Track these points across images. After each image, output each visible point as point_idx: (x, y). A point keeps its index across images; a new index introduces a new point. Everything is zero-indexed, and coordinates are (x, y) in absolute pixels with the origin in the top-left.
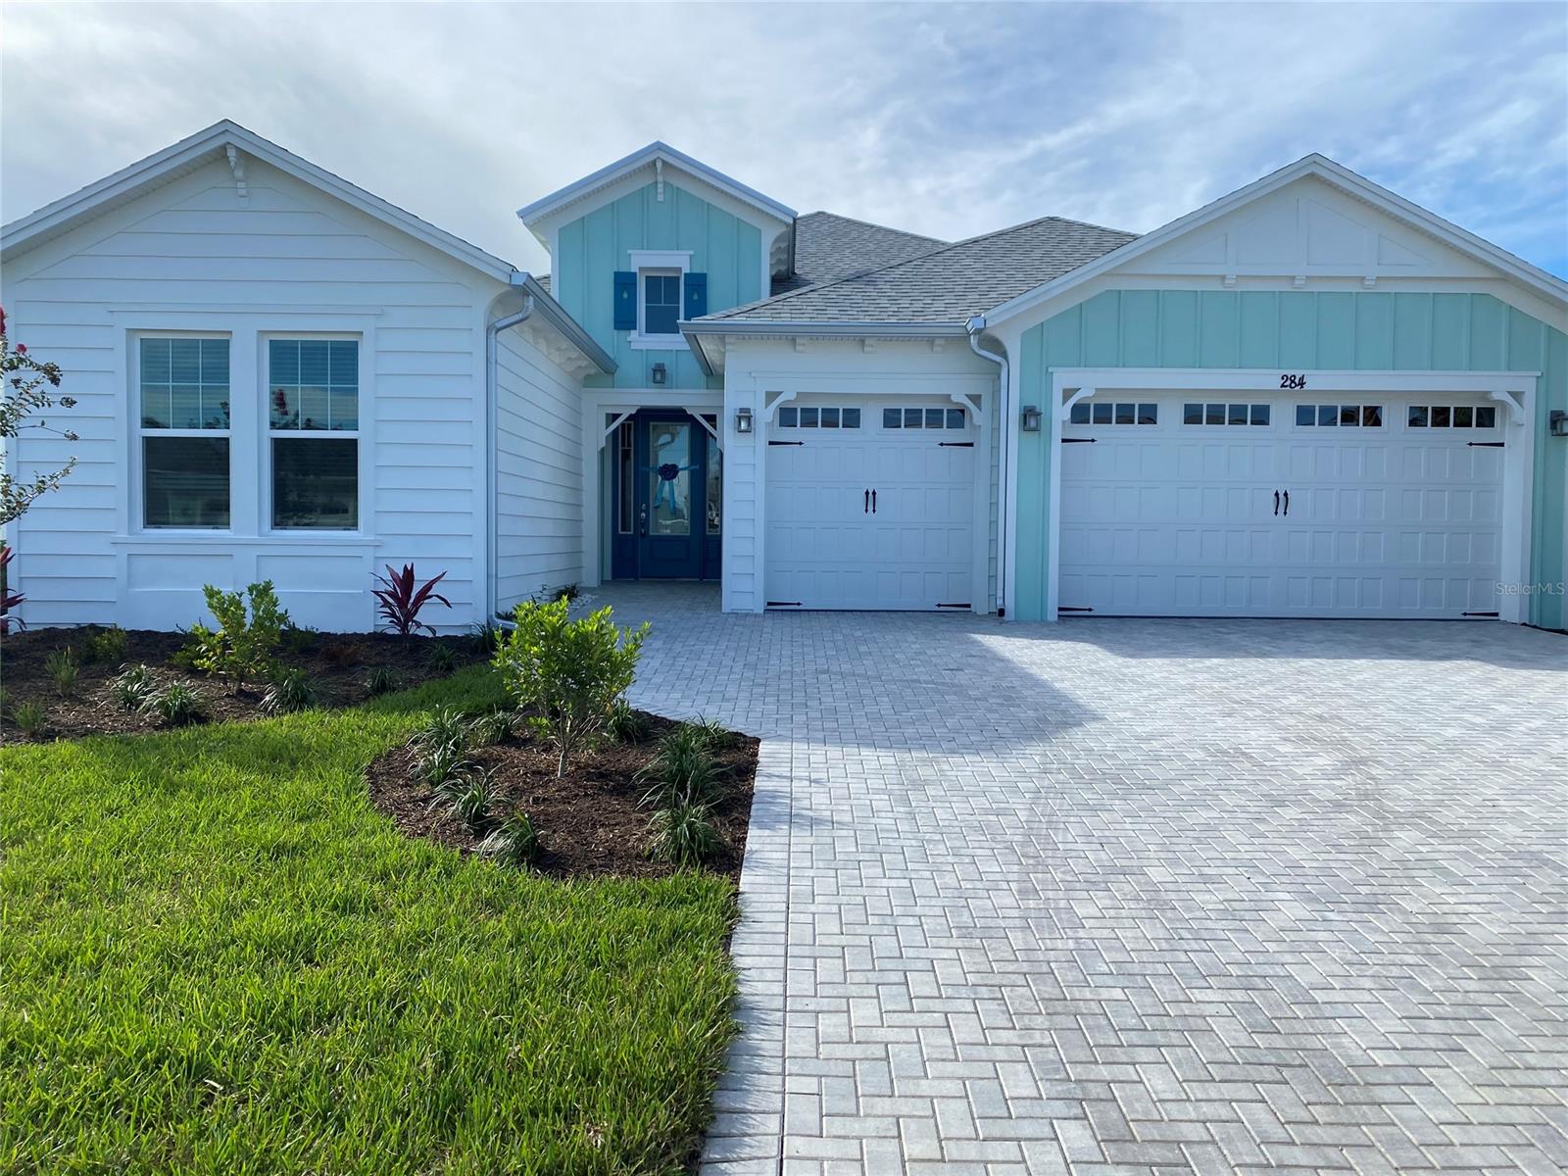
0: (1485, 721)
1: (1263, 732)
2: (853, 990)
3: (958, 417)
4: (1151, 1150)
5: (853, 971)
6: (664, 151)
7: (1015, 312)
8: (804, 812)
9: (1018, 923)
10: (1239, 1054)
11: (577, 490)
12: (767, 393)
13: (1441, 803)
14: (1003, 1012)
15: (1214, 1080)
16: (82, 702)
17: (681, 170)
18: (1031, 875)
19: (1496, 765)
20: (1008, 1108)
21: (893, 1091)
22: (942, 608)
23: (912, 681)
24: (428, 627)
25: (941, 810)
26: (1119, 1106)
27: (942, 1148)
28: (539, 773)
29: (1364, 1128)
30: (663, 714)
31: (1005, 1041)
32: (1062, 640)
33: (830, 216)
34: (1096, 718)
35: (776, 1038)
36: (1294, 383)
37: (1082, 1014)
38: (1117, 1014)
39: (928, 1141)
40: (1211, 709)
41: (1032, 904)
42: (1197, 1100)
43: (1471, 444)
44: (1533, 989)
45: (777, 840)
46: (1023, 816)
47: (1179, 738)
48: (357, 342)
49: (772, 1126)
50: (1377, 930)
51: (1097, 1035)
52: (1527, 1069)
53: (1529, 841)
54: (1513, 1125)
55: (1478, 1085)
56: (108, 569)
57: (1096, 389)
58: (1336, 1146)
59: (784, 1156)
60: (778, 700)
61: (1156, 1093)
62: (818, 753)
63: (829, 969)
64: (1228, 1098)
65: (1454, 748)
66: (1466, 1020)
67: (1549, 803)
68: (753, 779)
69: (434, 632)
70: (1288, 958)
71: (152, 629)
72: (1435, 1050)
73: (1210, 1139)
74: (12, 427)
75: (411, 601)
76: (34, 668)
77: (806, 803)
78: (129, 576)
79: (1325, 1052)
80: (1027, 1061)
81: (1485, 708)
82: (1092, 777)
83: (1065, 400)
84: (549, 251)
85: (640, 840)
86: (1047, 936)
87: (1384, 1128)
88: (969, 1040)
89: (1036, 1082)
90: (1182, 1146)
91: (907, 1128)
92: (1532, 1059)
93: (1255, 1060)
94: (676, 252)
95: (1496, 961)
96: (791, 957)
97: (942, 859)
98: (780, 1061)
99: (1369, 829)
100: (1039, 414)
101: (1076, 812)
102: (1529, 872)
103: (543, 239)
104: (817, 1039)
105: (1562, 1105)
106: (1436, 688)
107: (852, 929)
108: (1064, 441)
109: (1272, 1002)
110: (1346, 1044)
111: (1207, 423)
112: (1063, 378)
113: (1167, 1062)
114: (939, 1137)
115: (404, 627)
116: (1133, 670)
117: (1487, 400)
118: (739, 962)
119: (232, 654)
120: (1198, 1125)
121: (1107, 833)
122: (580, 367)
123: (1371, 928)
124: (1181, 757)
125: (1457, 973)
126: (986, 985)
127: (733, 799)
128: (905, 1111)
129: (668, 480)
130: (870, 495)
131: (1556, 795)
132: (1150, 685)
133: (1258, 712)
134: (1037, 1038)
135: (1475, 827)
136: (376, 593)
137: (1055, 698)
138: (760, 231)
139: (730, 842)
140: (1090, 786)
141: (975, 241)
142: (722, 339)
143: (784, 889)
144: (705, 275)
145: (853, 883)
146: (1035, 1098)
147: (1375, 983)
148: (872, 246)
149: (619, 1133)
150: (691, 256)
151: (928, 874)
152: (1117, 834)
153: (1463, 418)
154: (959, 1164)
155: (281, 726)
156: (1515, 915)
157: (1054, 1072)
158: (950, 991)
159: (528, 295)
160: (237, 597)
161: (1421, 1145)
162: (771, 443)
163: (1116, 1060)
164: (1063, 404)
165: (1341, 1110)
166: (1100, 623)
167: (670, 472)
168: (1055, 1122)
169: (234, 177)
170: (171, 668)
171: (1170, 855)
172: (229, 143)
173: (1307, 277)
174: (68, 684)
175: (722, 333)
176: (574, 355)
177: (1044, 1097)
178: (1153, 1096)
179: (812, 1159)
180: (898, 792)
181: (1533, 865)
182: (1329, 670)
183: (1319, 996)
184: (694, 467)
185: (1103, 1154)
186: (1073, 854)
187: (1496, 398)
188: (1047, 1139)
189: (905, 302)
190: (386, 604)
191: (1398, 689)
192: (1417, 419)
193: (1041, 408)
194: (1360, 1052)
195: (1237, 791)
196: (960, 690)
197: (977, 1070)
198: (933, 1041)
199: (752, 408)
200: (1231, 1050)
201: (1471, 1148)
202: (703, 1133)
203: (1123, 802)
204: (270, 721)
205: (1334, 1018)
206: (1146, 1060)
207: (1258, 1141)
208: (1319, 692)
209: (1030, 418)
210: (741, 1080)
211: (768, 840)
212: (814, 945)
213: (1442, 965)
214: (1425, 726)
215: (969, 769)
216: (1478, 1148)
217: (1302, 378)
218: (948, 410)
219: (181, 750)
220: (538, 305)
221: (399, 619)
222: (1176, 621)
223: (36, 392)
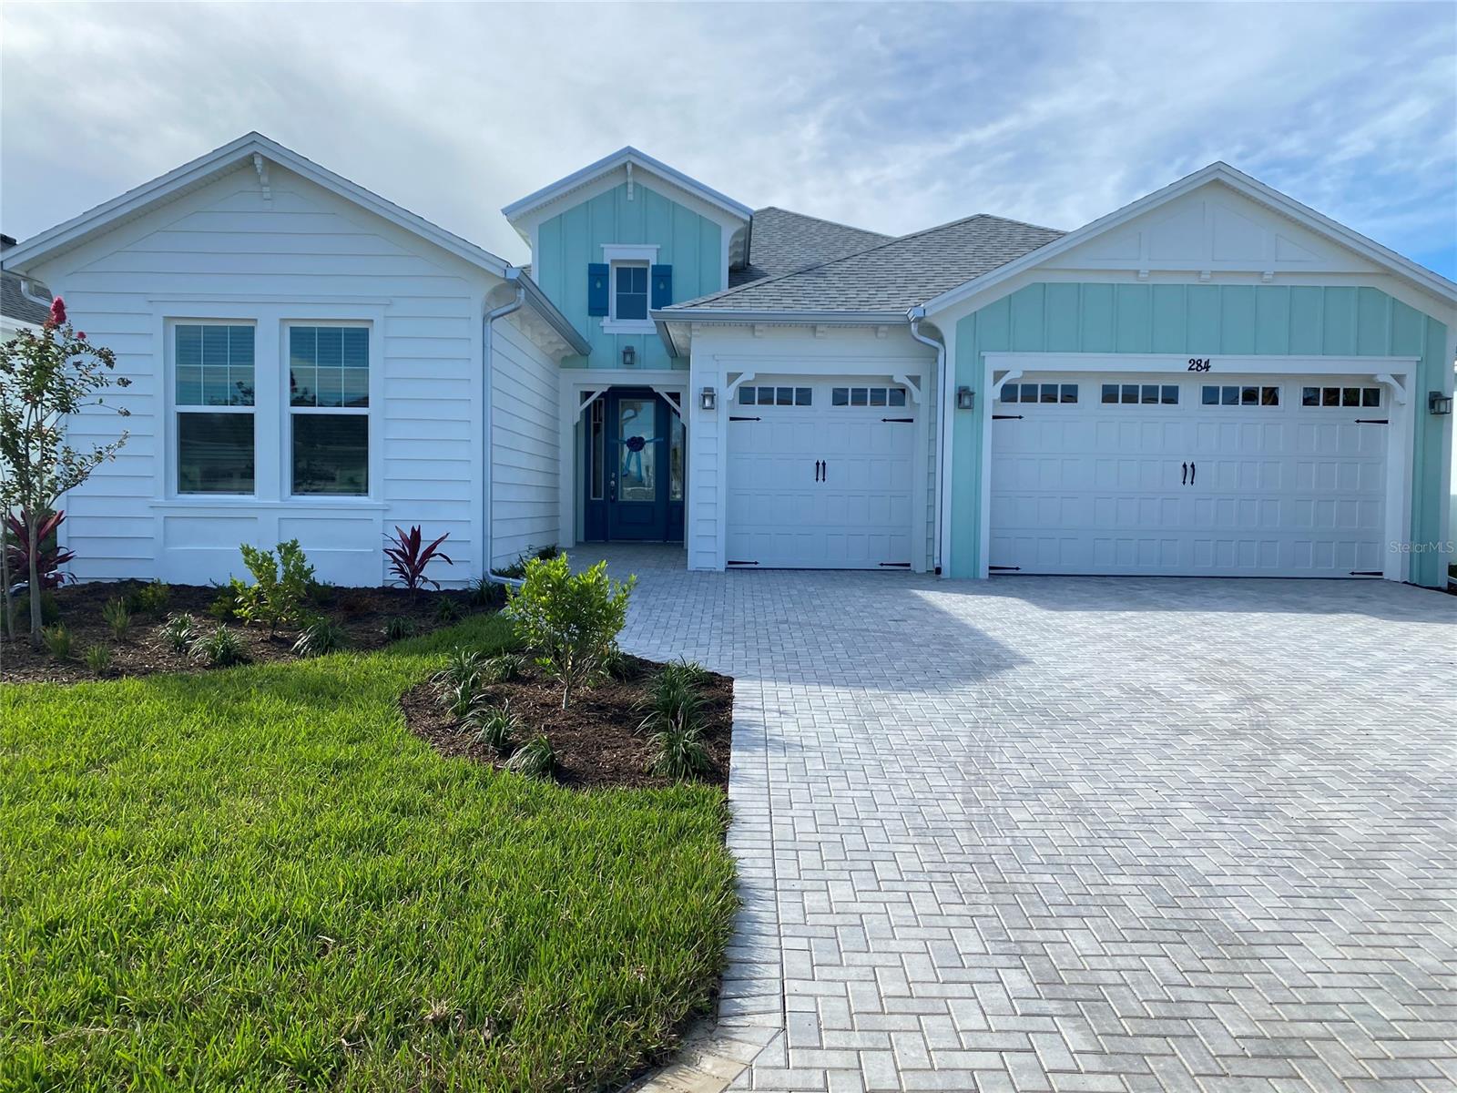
0: (1364, 665)
1: (1171, 674)
2: (831, 875)
3: (900, 395)
4: (1076, 990)
5: (829, 860)
6: (635, 155)
7: (951, 303)
8: (777, 738)
9: (964, 825)
10: (1147, 923)
11: (555, 460)
12: (729, 375)
13: (1322, 732)
14: (954, 892)
15: (1126, 941)
16: (135, 646)
17: (649, 172)
18: (973, 788)
19: (1371, 701)
20: (962, 961)
21: (869, 949)
22: (884, 567)
23: (862, 630)
24: (432, 582)
25: (894, 737)
26: (1050, 960)
27: (910, 989)
28: (547, 705)
29: (1246, 975)
30: (646, 657)
31: (957, 913)
32: (993, 595)
33: (780, 211)
34: (1025, 662)
35: (771, 910)
36: (1201, 366)
37: (1018, 893)
38: (1046, 893)
39: (899, 984)
40: (1126, 654)
41: (974, 810)
42: (1112, 955)
43: (1358, 421)
44: (1388, 876)
45: (756, 760)
46: (964, 741)
47: (1098, 679)
48: (368, 329)
49: (774, 972)
50: (1263, 831)
51: (1032, 908)
52: (1380, 934)
53: (1395, 762)
54: (1366, 974)
55: (1340, 946)
56: (146, 530)
57: (1024, 372)
58: (1224, 988)
59: (786, 993)
60: (745, 646)
61: (1079, 950)
62: (784, 690)
63: (809, 859)
64: (1137, 953)
65: (1336, 687)
66: (1332, 898)
67: (1415, 733)
68: (731, 711)
69: (438, 586)
70: (1188, 852)
71: (186, 583)
72: (1306, 920)
73: (1123, 982)
74: (74, 404)
75: (418, 559)
76: (85, 617)
77: (777, 731)
78: (165, 536)
79: (1217, 922)
80: (975, 927)
81: (1365, 654)
82: (1022, 710)
83: (996, 380)
84: (530, 246)
85: (640, 759)
86: (988, 835)
87: (1262, 976)
88: (928, 912)
89: (983, 942)
90: (1101, 987)
91: (881, 975)
92: (1384, 927)
93: (1160, 927)
94: (643, 246)
95: (1360, 855)
96: (777, 849)
97: (897, 775)
98: (776, 926)
99: (1260, 753)
100: (973, 394)
101: (1009, 739)
102: (1394, 787)
103: (523, 232)
104: (804, 911)
105: (1407, 960)
106: (1322, 637)
107: (825, 829)
108: (994, 417)
109: (1174, 885)
110: (1234, 916)
111: (1123, 402)
112: (993, 362)
113: (1088, 929)
114: (907, 981)
115: (412, 582)
116: (1057, 621)
117: (1374, 382)
118: (736, 854)
119: (267, 604)
120: (1113, 972)
121: (1036, 755)
122: (559, 350)
123: (1259, 830)
124: (1100, 694)
125: (1328, 864)
126: (939, 872)
127: (715, 727)
128: (879, 962)
129: (635, 451)
130: (821, 465)
131: (1422, 726)
132: (1072, 634)
133: (1167, 657)
134: (983, 910)
135: (1349, 751)
136: (385, 551)
137: (987, 644)
138: (720, 228)
139: (717, 761)
140: (1021, 718)
141: (914, 237)
142: (689, 326)
143: (766, 798)
144: (671, 266)
145: (823, 794)
146: (983, 954)
147: (1260, 871)
148: (819, 240)
149: (657, 972)
150: (658, 249)
151: (886, 787)
152: (1045, 756)
153: (1351, 398)
154: (925, 1000)
155: (318, 666)
156: (1379, 820)
157: (998, 935)
158: (910, 876)
159: (520, 288)
160: (269, 555)
161: (1292, 987)
162: (732, 419)
163: (1048, 927)
164: (994, 384)
165: (1228, 962)
166: (1026, 581)
167: (637, 444)
168: (999, 970)
169: (259, 182)
170: (207, 617)
171: (1091, 773)
172: (256, 153)
173: (1212, 272)
174: (123, 630)
175: (689, 321)
176: (555, 339)
177: (990, 953)
178: (1078, 952)
179: (808, 995)
180: (856, 722)
181: (1397, 781)
182: (1230, 622)
183: (1213, 881)
184: (658, 440)
185: (1038, 993)
186: (1008, 772)
187: (1381, 381)
188: (994, 982)
189: (852, 293)
190: (395, 561)
191: (1289, 638)
192: (1310, 399)
193: (974, 388)
194: (1246, 922)
195: (1148, 722)
196: (905, 639)
197: (936, 933)
198: (898, 912)
199: (715, 387)
200: (1141, 920)
201: (1331, 990)
202: (720, 977)
203: (1050, 731)
204: (305, 663)
205: (1225, 897)
206: (1072, 927)
207: (1162, 984)
208: (1220, 640)
209: (964, 397)
210: (747, 940)
211: (749, 760)
212: (795, 841)
213: (1315, 857)
214: (1311, 669)
215: (914, 703)
216: (1337, 990)
217: (1207, 362)
218: (891, 390)
219: (234, 685)
220: (526, 293)
221: (407, 575)
222: (1094, 579)
223: (95, 372)
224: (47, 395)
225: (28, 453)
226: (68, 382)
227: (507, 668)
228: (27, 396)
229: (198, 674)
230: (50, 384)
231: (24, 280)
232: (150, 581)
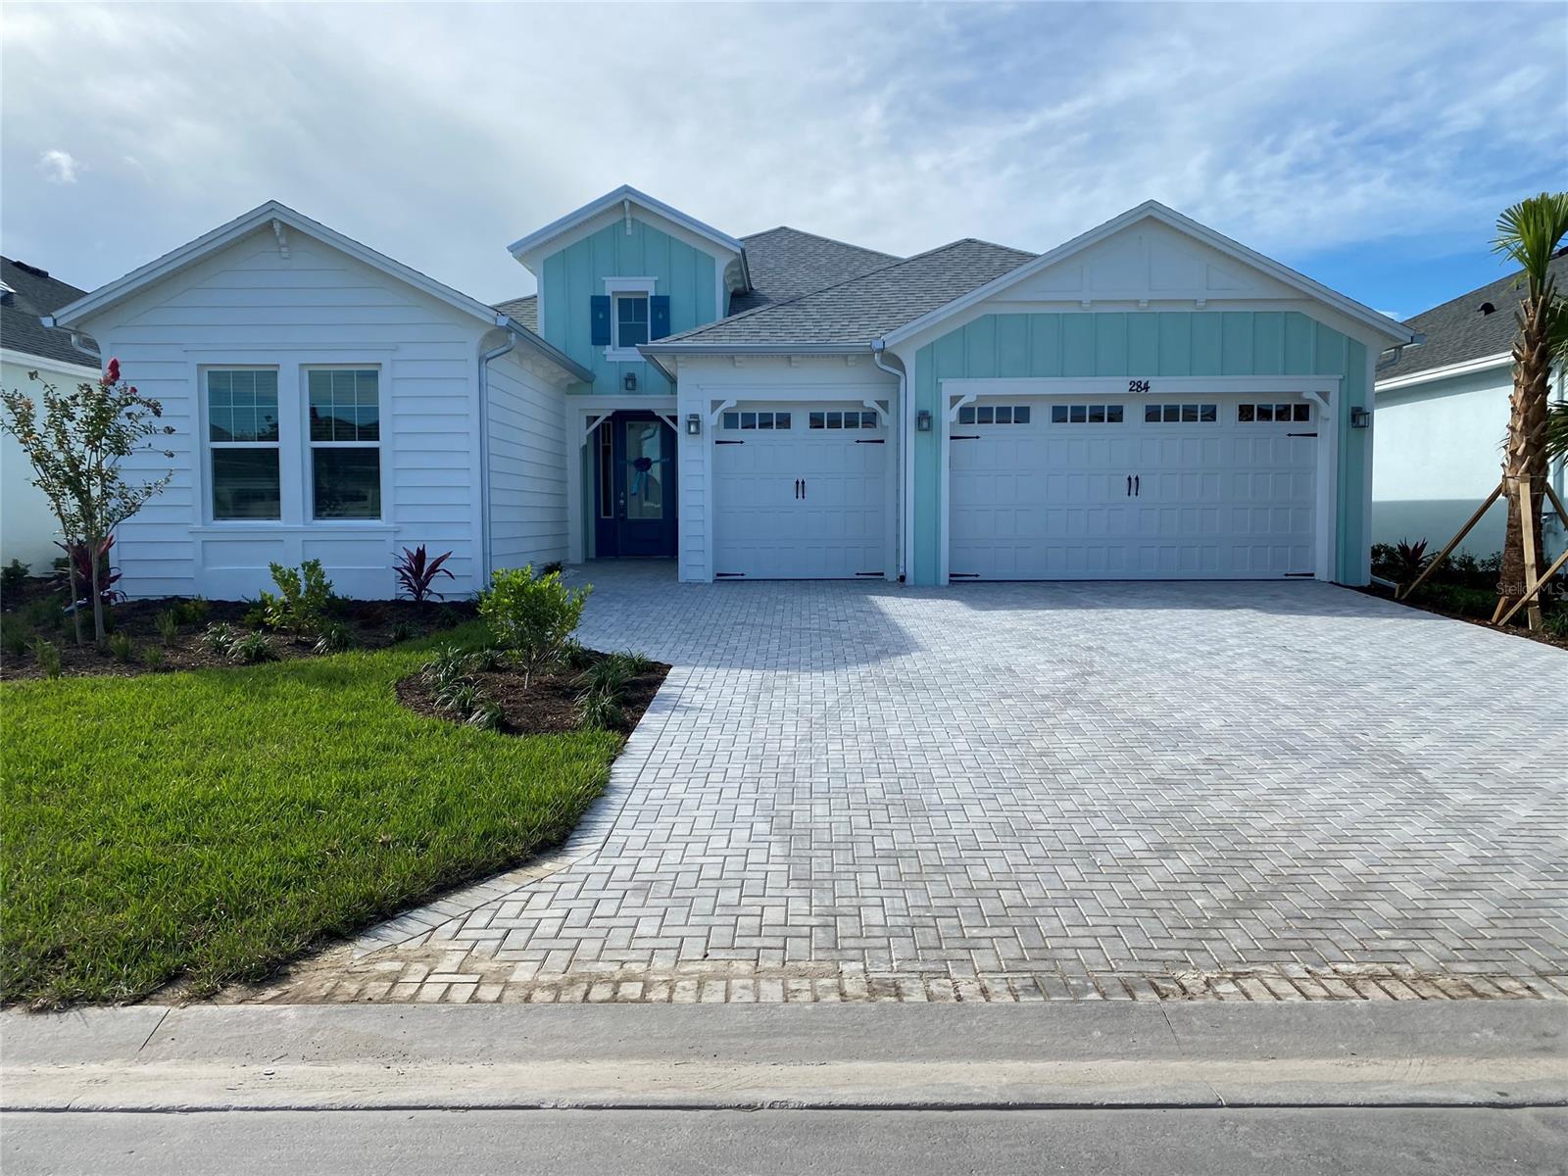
3: (870, 419)
6: (632, 193)
7: (916, 331)
8: (685, 705)
11: (563, 482)
12: (713, 402)
16: (184, 650)
17: (646, 209)
22: (860, 577)
23: (805, 629)
24: (437, 594)
28: (513, 686)
33: (791, 231)
34: (923, 650)
36: (1140, 387)
43: (1290, 435)
45: (661, 718)
48: (377, 372)
49: (608, 826)
51: (800, 795)
56: (186, 552)
57: (978, 396)
58: (891, 829)
59: (611, 835)
60: (697, 643)
62: (710, 673)
69: (442, 598)
74: (128, 448)
75: (424, 574)
77: (688, 700)
78: (204, 558)
80: (755, 804)
83: (952, 405)
89: (755, 811)
94: (642, 278)
98: (622, 806)
100: (931, 417)
103: (529, 267)
108: (952, 438)
111: (1072, 422)
112: (950, 387)
115: (419, 594)
117: (1301, 399)
118: (616, 770)
119: (292, 613)
122: (560, 379)
127: (639, 698)
129: (643, 471)
130: (800, 484)
132: (982, 629)
136: (398, 569)
138: (714, 259)
139: (630, 719)
142: (677, 358)
144: (668, 297)
150: (656, 281)
153: (1283, 414)
155: (331, 661)
159: (511, 332)
160: (294, 572)
162: (717, 442)
164: (951, 408)
165: (906, 818)
166: (980, 586)
167: (644, 464)
169: (278, 243)
170: (241, 625)
172: (276, 218)
173: (1149, 300)
174: (171, 637)
175: (675, 353)
176: (556, 370)
184: (664, 460)
185: (770, 832)
187: (1307, 397)
188: (746, 828)
190: (405, 577)
192: (1245, 415)
193: (932, 412)
194: (938, 800)
199: (700, 414)
202: (571, 828)
204: (323, 659)
209: (925, 421)
211: (656, 718)
215: (810, 680)
217: (1147, 383)
218: (863, 413)
219: (265, 676)
220: (517, 337)
221: (414, 588)
222: (1043, 584)
223: (144, 421)
224: (104, 440)
225: (89, 489)
226: (124, 429)
227: (486, 660)
228: (89, 442)
229: (236, 669)
230: (108, 432)
231: (75, 334)
232: (190, 598)
